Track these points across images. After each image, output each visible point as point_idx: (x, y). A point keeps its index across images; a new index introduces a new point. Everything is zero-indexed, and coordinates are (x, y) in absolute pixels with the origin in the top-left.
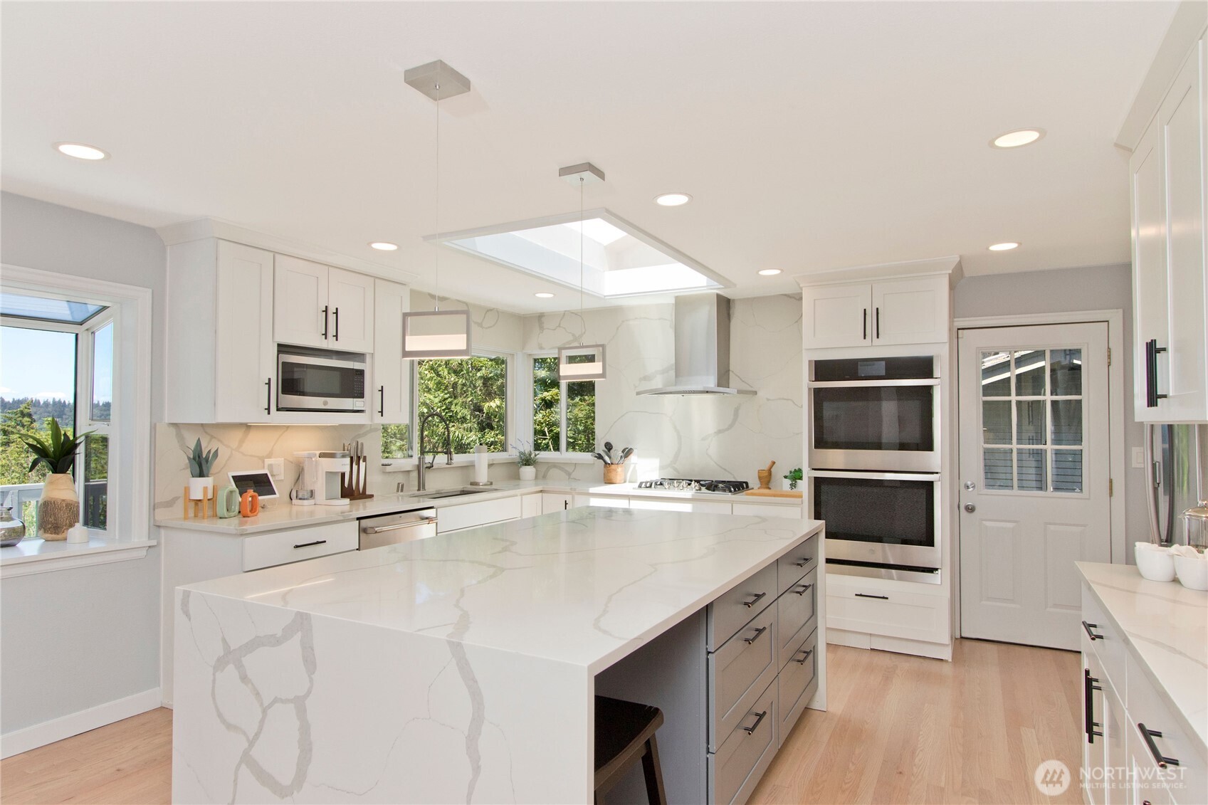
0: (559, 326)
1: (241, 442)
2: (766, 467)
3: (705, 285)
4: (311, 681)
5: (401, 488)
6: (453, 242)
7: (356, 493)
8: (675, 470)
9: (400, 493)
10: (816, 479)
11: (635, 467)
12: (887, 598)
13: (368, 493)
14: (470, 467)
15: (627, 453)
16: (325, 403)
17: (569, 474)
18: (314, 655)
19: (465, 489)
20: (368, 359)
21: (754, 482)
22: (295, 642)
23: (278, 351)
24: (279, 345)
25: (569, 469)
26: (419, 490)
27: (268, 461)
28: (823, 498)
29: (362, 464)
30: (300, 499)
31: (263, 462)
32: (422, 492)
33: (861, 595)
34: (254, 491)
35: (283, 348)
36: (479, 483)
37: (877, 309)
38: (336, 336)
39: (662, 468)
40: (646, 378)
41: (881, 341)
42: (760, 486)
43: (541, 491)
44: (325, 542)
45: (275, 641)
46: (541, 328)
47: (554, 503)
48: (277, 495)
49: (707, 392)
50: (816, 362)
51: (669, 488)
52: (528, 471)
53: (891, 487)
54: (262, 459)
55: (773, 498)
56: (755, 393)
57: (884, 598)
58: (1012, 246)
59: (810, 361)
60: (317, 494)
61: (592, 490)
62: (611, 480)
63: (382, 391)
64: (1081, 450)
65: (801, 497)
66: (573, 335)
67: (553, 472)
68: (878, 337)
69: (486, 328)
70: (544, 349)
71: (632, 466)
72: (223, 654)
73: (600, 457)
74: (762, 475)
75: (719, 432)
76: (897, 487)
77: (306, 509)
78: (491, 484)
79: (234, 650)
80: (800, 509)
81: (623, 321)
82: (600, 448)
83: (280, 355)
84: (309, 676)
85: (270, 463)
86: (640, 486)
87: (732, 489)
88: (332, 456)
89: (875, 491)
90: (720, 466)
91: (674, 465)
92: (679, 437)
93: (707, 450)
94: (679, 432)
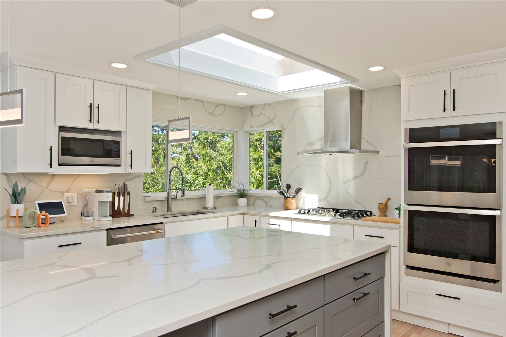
0: (262, 113)
1: (49, 183)
2: (384, 202)
3: (339, 81)
5: (155, 210)
6: (150, 58)
7: (122, 213)
8: (328, 202)
9: (154, 213)
10: (409, 211)
11: (304, 200)
12: (459, 299)
13: (131, 213)
14: (203, 198)
15: (298, 190)
16: (93, 161)
17: (267, 203)
19: (198, 212)
20: (123, 135)
21: (376, 211)
23: (59, 130)
24: (60, 127)
25: (267, 200)
26: (168, 211)
27: (66, 195)
28: (416, 225)
29: (127, 197)
30: (85, 217)
31: (64, 195)
32: (169, 213)
33: (440, 295)
34: (45, 212)
35: (62, 129)
36: (208, 208)
37: (454, 90)
38: (98, 121)
39: (320, 200)
40: (311, 144)
41: (457, 112)
42: (379, 214)
43: (243, 214)
44: (81, 243)
46: (252, 115)
47: (250, 221)
48: (66, 214)
49: (341, 152)
50: (410, 130)
51: (316, 214)
52: (242, 201)
53: (464, 220)
54: (63, 193)
55: (386, 224)
56: (378, 152)
57: (457, 298)
59: (405, 129)
60: (95, 214)
61: (271, 214)
62: (287, 207)
63: (131, 153)
65: (399, 223)
66: (269, 118)
67: (259, 202)
68: (454, 110)
69: (216, 116)
70: (253, 127)
71: (302, 199)
73: (281, 193)
74: (380, 207)
75: (356, 178)
76: (468, 220)
77: (87, 222)
78: (216, 208)
80: (398, 231)
81: (297, 109)
82: (283, 188)
83: (60, 133)
85: (67, 195)
86: (299, 212)
87: (360, 216)
88: (101, 191)
89: (453, 222)
90: (355, 200)
91: (327, 199)
92: (330, 181)
93: (347, 189)
94: (330, 178)
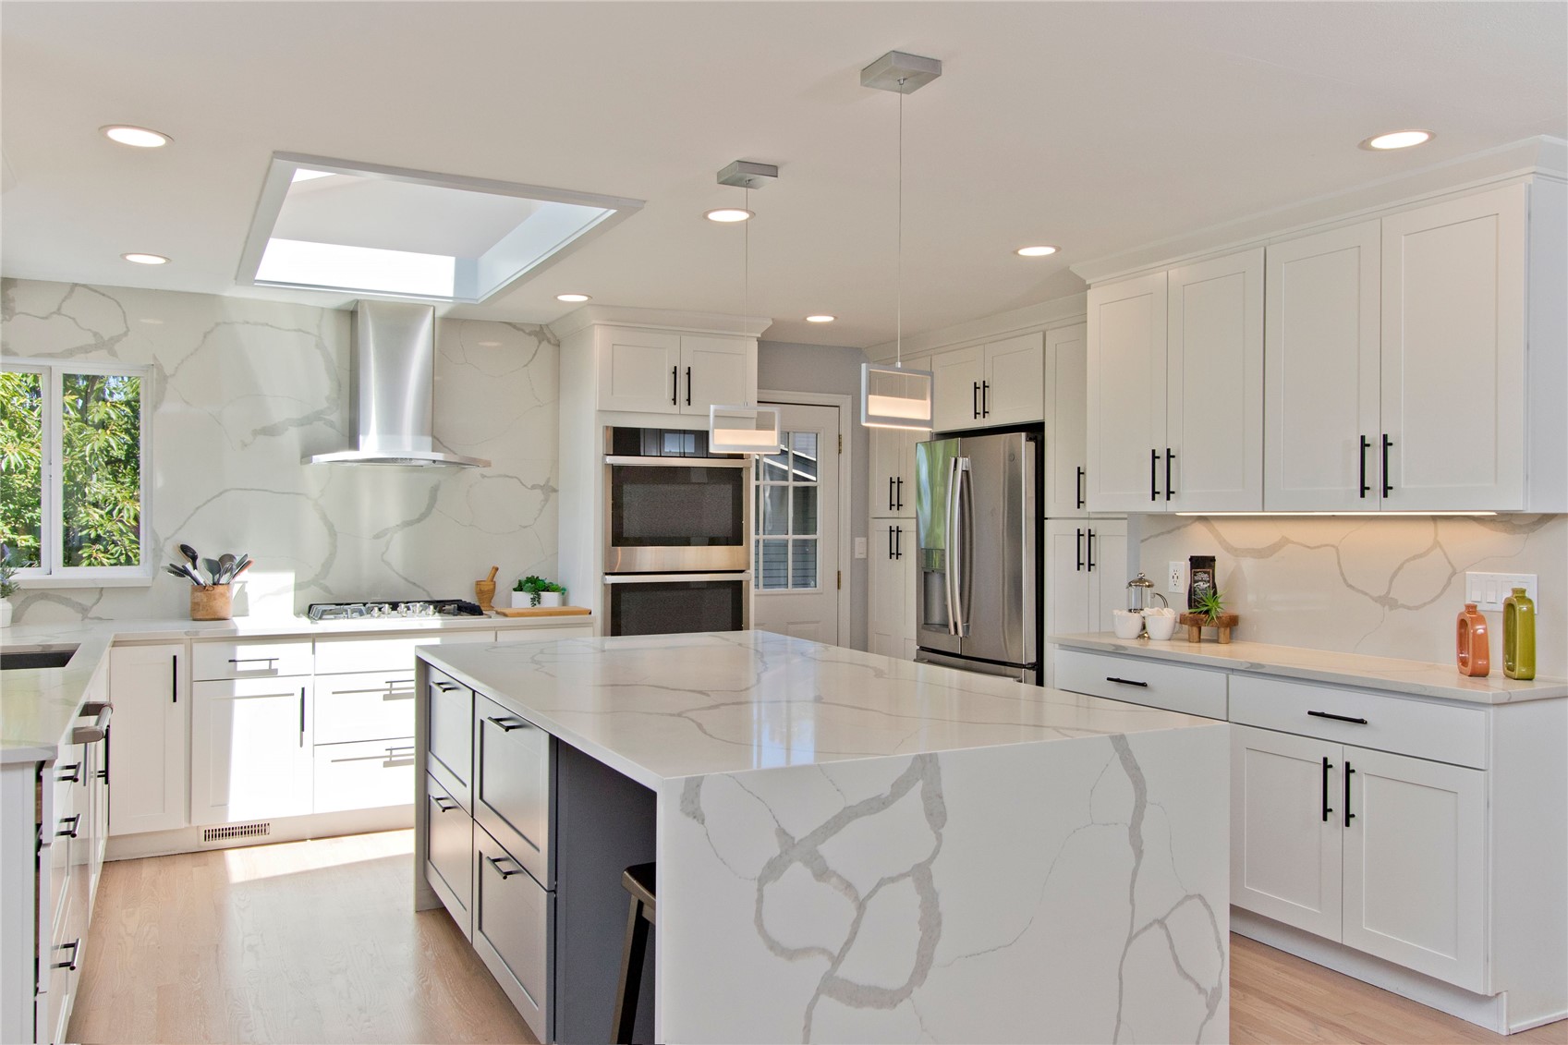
2: (484, 576)
4: (939, 837)
8: (326, 589)
10: (614, 586)
11: (243, 588)
17: (84, 610)
18: (943, 803)
22: (913, 798)
25: (85, 600)
37: (689, 369)
39: (300, 586)
40: (269, 431)
41: (691, 408)
45: (877, 804)
46: (9, 311)
50: (615, 430)
52: (3, 609)
55: (562, 617)
58: (828, 319)
59: (605, 428)
64: (816, 540)
67: (40, 608)
68: (688, 404)
72: (778, 852)
74: (484, 589)
75: (408, 524)
79: (801, 840)
81: (217, 324)
84: (935, 832)
90: (406, 579)
91: (322, 581)
92: (332, 533)
93: (384, 553)
94: (333, 526)
